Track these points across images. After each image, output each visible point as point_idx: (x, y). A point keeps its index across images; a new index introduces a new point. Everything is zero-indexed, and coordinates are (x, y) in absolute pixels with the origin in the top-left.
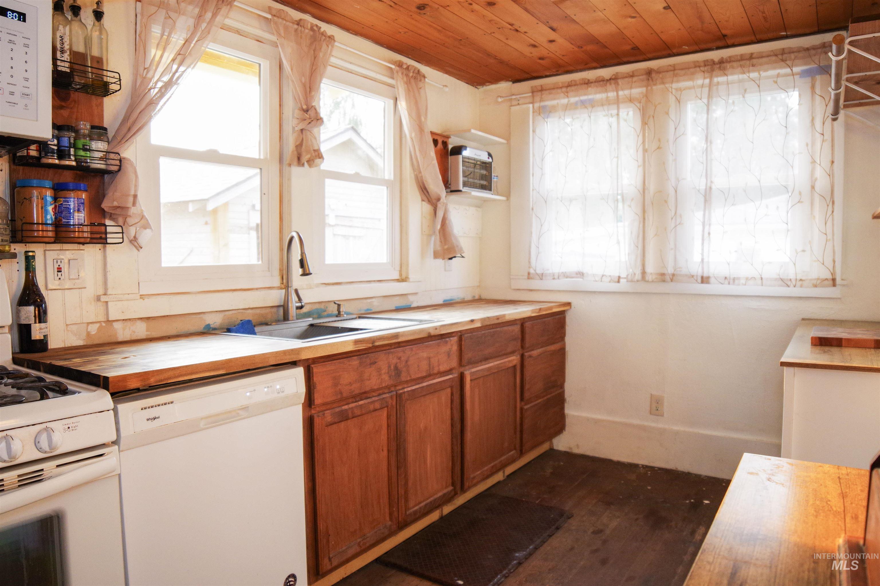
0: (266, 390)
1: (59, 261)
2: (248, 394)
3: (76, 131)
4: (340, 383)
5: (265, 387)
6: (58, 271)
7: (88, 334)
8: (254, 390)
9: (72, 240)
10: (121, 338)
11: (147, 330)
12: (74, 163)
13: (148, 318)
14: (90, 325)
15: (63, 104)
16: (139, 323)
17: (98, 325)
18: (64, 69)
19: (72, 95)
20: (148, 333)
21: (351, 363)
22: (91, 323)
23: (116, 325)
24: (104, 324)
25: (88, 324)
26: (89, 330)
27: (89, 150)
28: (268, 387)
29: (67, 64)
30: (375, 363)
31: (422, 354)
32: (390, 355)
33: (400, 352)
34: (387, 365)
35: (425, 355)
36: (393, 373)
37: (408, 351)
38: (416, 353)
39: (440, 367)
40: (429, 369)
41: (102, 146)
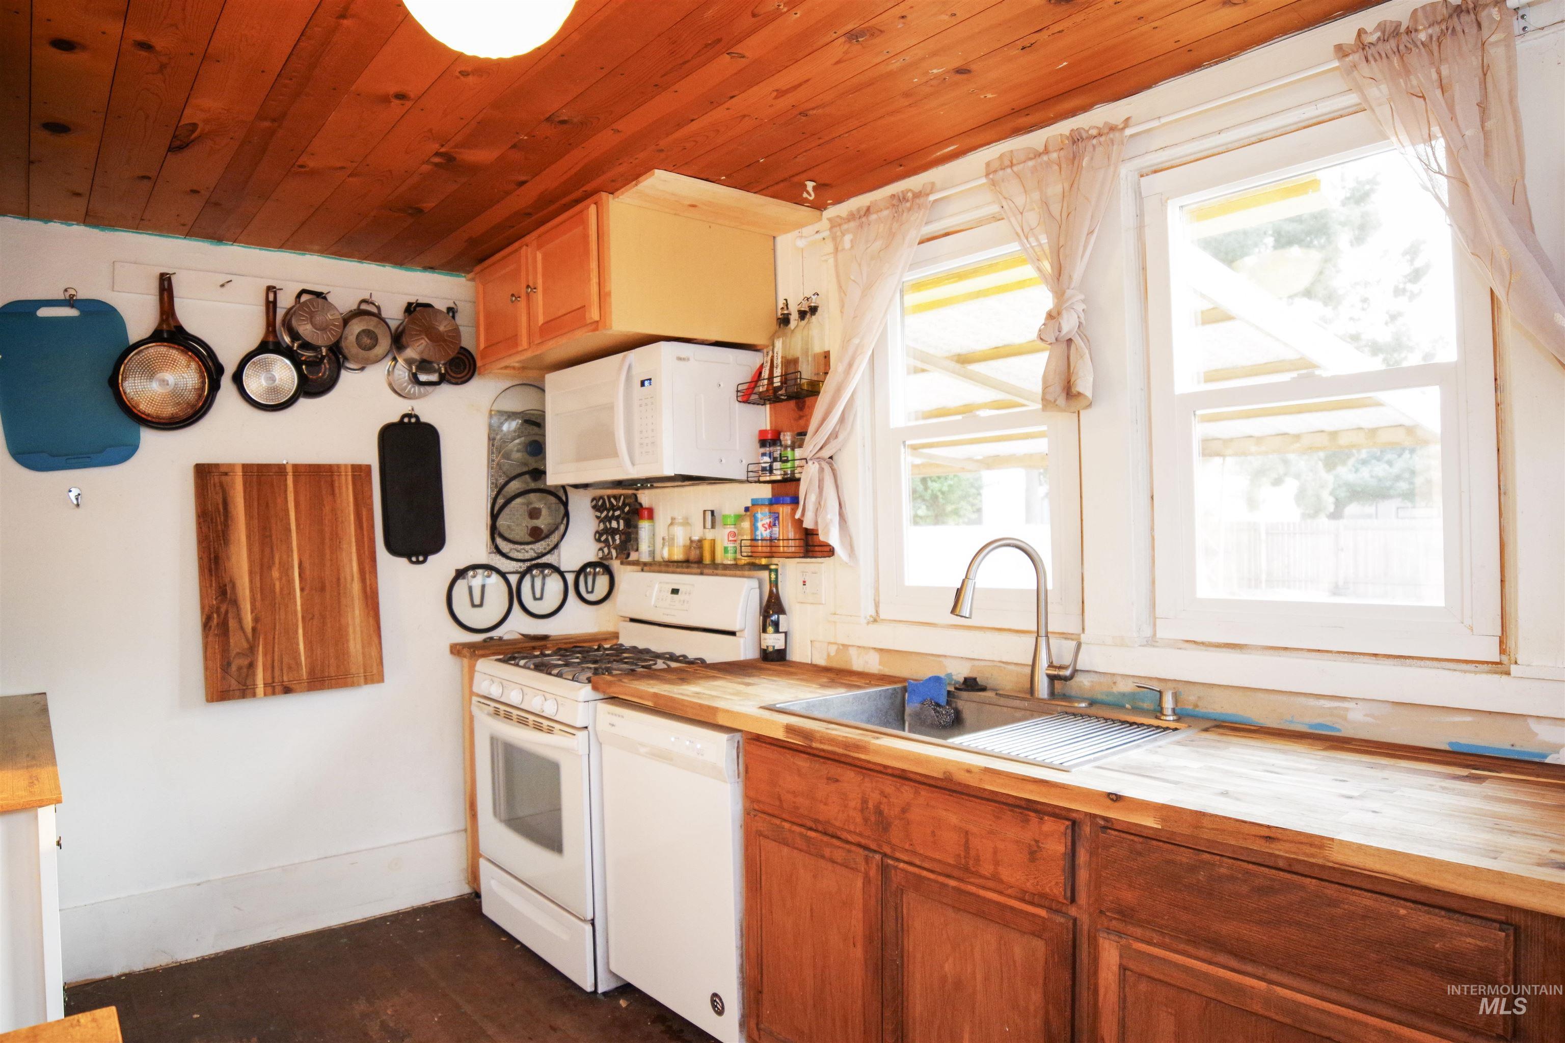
0: (687, 743)
1: (804, 575)
6: (804, 585)
7: (829, 657)
8: (678, 738)
10: (855, 667)
11: (880, 664)
12: (779, 478)
13: (881, 651)
14: (831, 646)
15: (801, 413)
16: (872, 653)
17: (835, 648)
18: (777, 385)
20: (881, 667)
21: (795, 761)
22: (831, 644)
23: (851, 651)
24: (841, 648)
25: (829, 644)
26: (829, 650)
27: (792, 461)
28: (690, 741)
30: (837, 781)
31: (945, 813)
32: (867, 780)
33: (889, 785)
34: (860, 796)
35: (954, 819)
36: (873, 819)
37: (907, 792)
38: (928, 804)
39: (1000, 868)
40: (965, 857)
41: (800, 453)
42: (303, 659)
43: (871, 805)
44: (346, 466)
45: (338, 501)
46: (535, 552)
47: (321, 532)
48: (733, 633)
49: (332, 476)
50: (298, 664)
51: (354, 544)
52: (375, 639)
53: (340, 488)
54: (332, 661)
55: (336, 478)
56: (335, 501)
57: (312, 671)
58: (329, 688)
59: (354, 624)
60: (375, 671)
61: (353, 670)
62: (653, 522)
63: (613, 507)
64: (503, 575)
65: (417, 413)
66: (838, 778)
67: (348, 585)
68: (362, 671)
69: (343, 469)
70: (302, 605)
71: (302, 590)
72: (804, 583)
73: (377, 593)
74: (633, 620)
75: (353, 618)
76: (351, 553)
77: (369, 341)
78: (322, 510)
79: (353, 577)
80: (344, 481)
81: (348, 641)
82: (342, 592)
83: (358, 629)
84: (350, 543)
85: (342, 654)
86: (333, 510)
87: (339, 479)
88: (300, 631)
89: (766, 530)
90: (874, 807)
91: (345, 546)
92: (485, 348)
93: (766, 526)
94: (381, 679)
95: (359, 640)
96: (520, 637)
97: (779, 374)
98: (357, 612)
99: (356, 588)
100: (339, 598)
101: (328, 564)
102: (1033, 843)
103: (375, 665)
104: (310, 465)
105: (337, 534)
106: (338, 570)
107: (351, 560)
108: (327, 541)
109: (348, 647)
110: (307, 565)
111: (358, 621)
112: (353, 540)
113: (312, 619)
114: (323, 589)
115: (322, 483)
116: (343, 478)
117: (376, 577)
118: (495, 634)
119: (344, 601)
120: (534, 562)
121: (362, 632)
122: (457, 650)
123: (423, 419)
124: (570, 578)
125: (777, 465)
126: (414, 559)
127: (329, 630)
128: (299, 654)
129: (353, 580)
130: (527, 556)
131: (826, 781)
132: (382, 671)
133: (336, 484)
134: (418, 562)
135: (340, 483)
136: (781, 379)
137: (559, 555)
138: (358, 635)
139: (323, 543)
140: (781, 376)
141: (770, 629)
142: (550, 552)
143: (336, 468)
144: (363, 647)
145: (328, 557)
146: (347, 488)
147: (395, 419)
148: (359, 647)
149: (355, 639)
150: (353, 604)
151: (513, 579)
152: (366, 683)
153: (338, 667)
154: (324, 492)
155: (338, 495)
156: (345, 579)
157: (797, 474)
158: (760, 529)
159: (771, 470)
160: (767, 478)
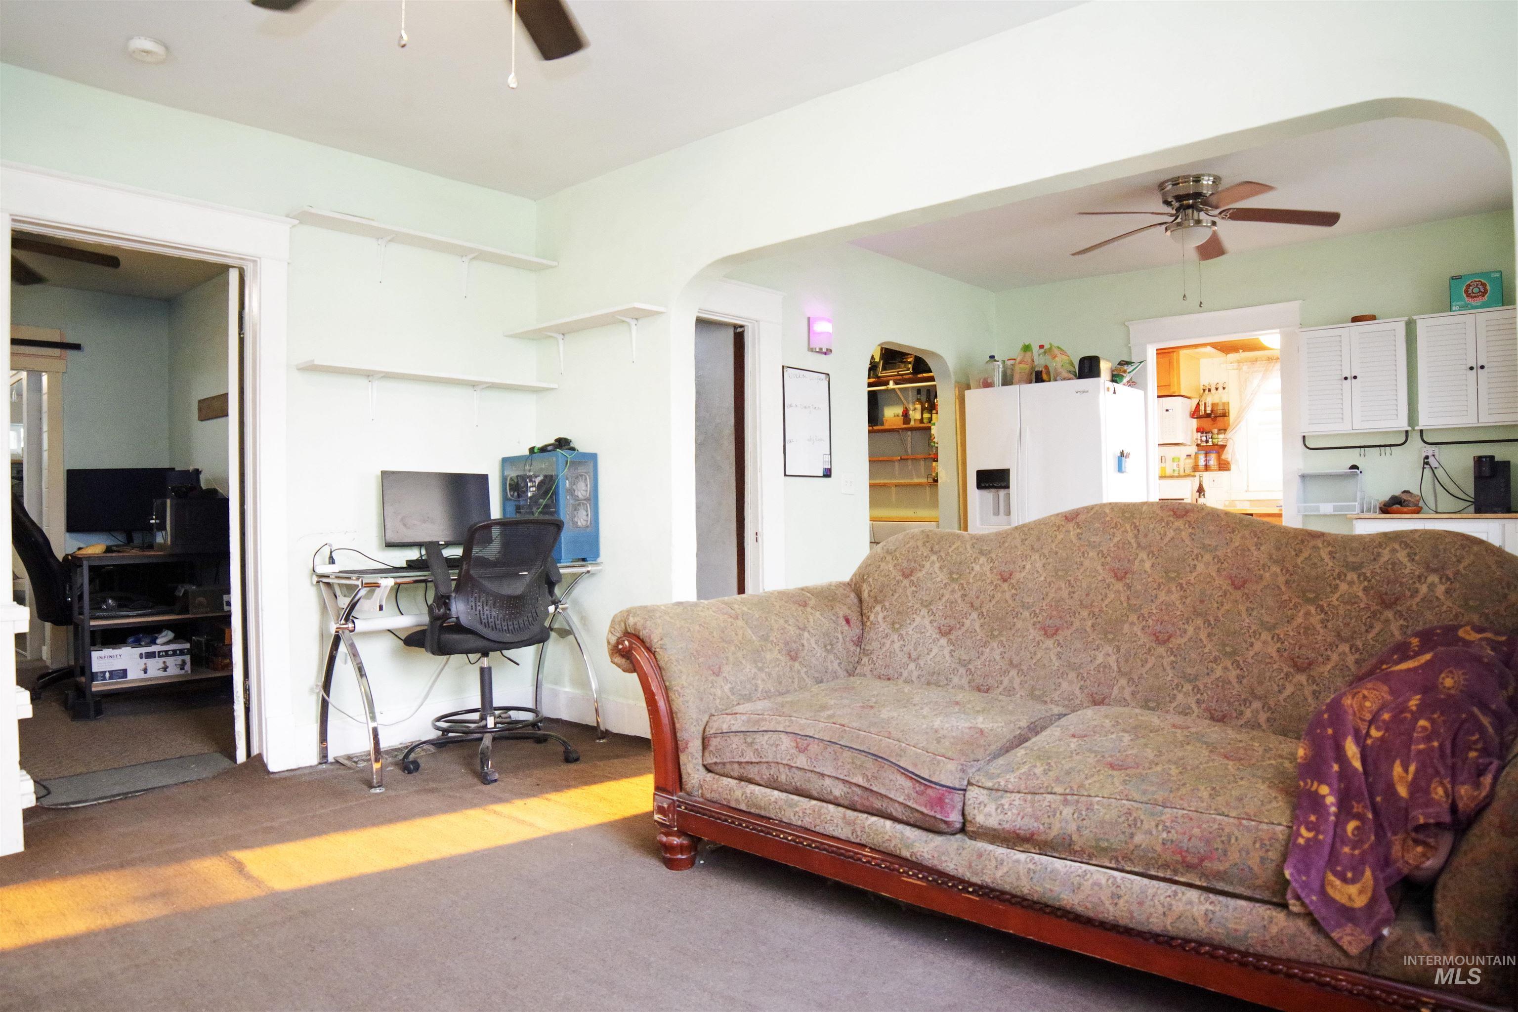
3: (1211, 433)
9: (1210, 470)
19: (1217, 419)
41: (1221, 436)
93: (1204, 461)
97: (1210, 409)
125: (1210, 440)
157: (1220, 443)
158: (1202, 462)
159: (1207, 442)
160: (1204, 444)
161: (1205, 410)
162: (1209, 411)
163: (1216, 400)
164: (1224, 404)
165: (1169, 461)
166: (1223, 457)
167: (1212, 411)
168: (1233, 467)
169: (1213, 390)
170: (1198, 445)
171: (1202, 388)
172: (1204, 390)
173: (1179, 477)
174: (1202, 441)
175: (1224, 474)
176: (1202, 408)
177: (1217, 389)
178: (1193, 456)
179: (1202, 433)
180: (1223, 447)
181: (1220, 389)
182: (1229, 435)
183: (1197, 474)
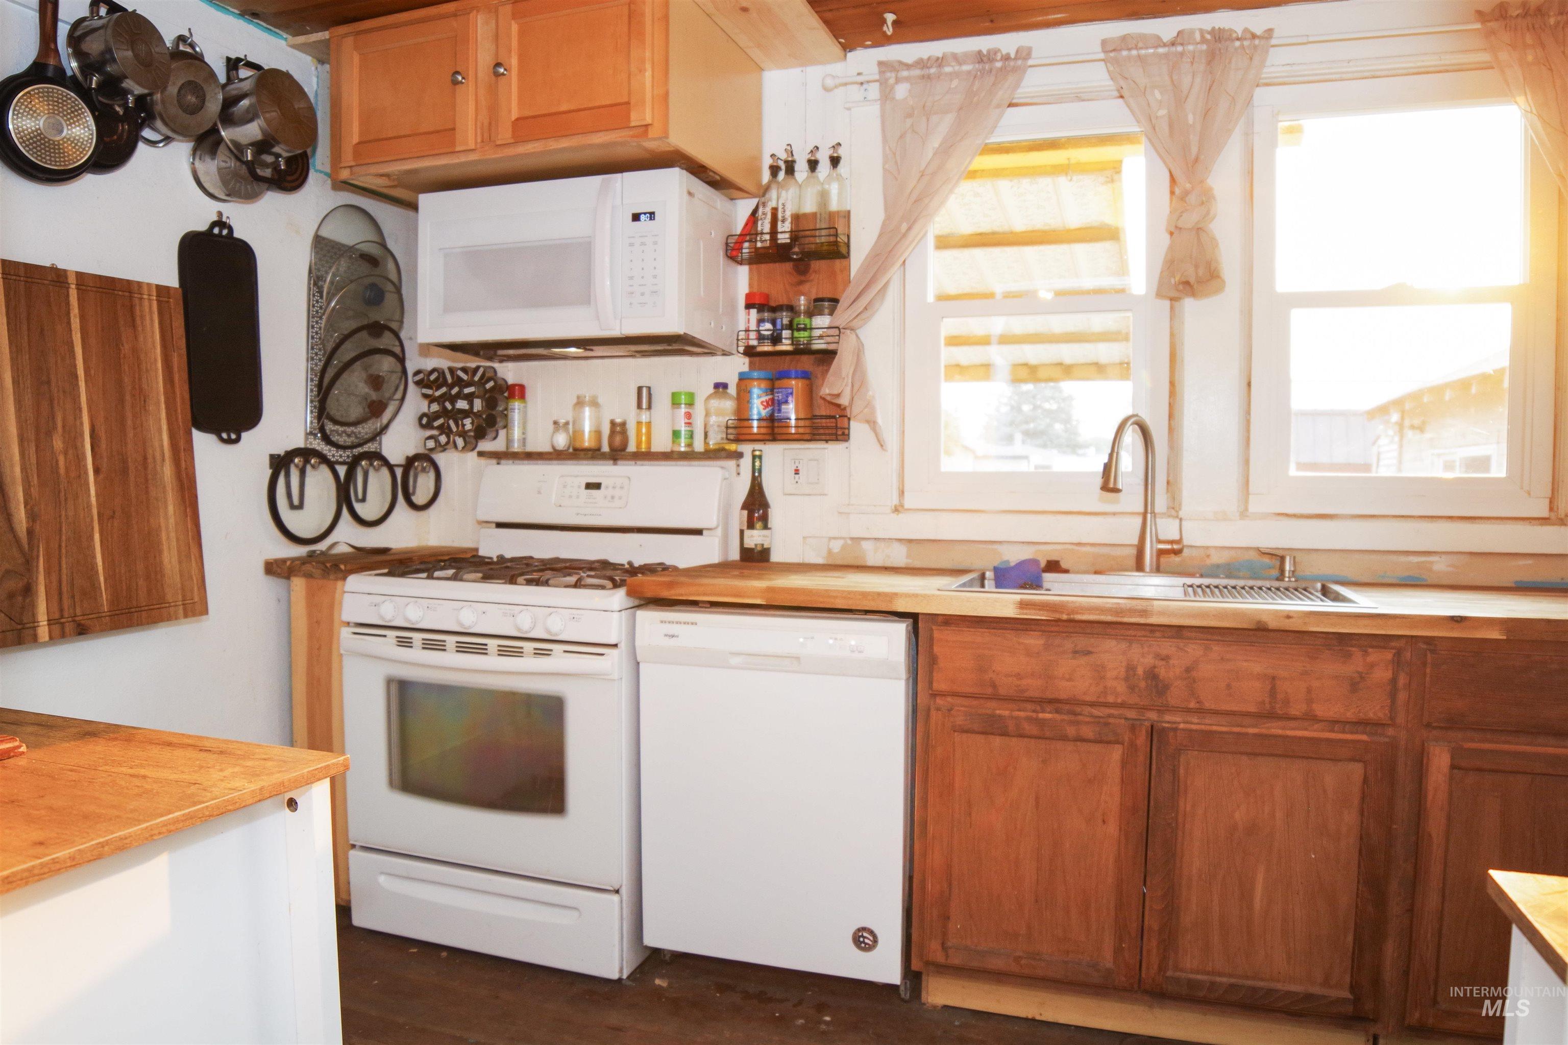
0: (831, 642)
1: (797, 461)
2: (801, 640)
3: (791, 308)
4: (994, 668)
5: (831, 638)
6: (796, 474)
7: (830, 552)
8: (812, 638)
9: (784, 437)
10: (870, 563)
11: (907, 557)
12: (789, 348)
13: (910, 541)
14: (833, 541)
15: (803, 278)
16: (896, 545)
17: (841, 542)
18: (784, 241)
19: (812, 266)
20: (910, 561)
21: (1021, 640)
22: (835, 538)
23: (865, 545)
24: (849, 542)
25: (830, 539)
26: (831, 546)
27: (811, 329)
28: (836, 639)
29: (787, 235)
30: (1089, 653)
31: (1245, 664)
32: (1134, 645)
33: (1167, 647)
34: (1124, 664)
35: (1257, 668)
36: (1143, 684)
37: (1194, 650)
38: (1222, 659)
39: (1314, 705)
40: (1270, 703)
41: (823, 321)
42: (102, 579)
43: (1140, 671)
44: (149, 285)
45: (141, 339)
46: (356, 437)
47: (120, 383)
48: (698, 532)
49: (131, 297)
50: (95, 586)
51: (163, 406)
52: (194, 550)
53: (142, 317)
54: (141, 582)
55: (137, 301)
56: (136, 337)
57: (115, 600)
58: (138, 625)
59: (167, 528)
60: (196, 599)
61: (169, 598)
62: (525, 402)
63: (459, 382)
64: (331, 465)
65: (231, 224)
66: (1090, 649)
67: (158, 468)
68: (180, 597)
69: (145, 290)
70: (97, 495)
71: (97, 471)
72: (797, 472)
73: (195, 482)
74: (500, 525)
75: (166, 518)
76: (160, 419)
77: (194, 99)
78: (120, 350)
79: (163, 456)
80: (147, 309)
81: (160, 552)
82: (150, 476)
83: (173, 535)
84: (158, 403)
85: (154, 574)
86: (135, 351)
87: (141, 305)
88: (97, 537)
89: (764, 409)
90: (1145, 672)
91: (151, 408)
92: (359, 143)
93: (765, 404)
94: (205, 611)
95: (174, 552)
96: (350, 550)
97: (789, 230)
98: (171, 509)
99: (167, 471)
100: (147, 487)
101: (131, 434)
102: (1355, 675)
103: (196, 589)
104: (100, 277)
105: (141, 389)
106: (144, 443)
107: (160, 430)
108: (128, 397)
109: (161, 562)
110: (102, 435)
111: (172, 521)
112: (162, 399)
113: (113, 517)
114: (125, 471)
115: (119, 307)
116: (146, 303)
117: (193, 458)
118: (322, 546)
119: (153, 493)
120: (360, 450)
121: (178, 540)
122: (273, 568)
123: (237, 234)
124: (399, 472)
125: (786, 333)
126: (224, 436)
127: (136, 535)
128: (97, 572)
129: (163, 460)
130: (349, 441)
131: (1071, 656)
132: (206, 598)
133: (138, 313)
134: (229, 441)
135: (141, 311)
136: (791, 235)
137: (380, 444)
138: (174, 543)
139: (122, 401)
140: (791, 232)
141: (759, 525)
142: (372, 439)
143: (136, 289)
144: (180, 562)
145: (129, 423)
146: (152, 320)
147: (202, 227)
148: (175, 560)
149: (169, 549)
150: (165, 498)
151: (342, 470)
152: (186, 616)
153: (149, 591)
154: (122, 322)
155: (140, 329)
156: (154, 458)
157: (818, 345)
158: (758, 407)
159: (776, 339)
160: (767, 348)
161: (774, 232)
162: (784, 238)
163: (809, 206)
164: (832, 216)
165: (662, 402)
166: (826, 390)
167: (795, 236)
168: (857, 429)
169: (801, 168)
170: (750, 352)
171: (767, 162)
172: (774, 170)
173: (689, 456)
174: (761, 338)
175: (831, 451)
176: (765, 226)
177: (813, 165)
178: (732, 390)
179: (761, 308)
180: (828, 356)
181: (824, 166)
182: (842, 316)
183: (747, 449)
